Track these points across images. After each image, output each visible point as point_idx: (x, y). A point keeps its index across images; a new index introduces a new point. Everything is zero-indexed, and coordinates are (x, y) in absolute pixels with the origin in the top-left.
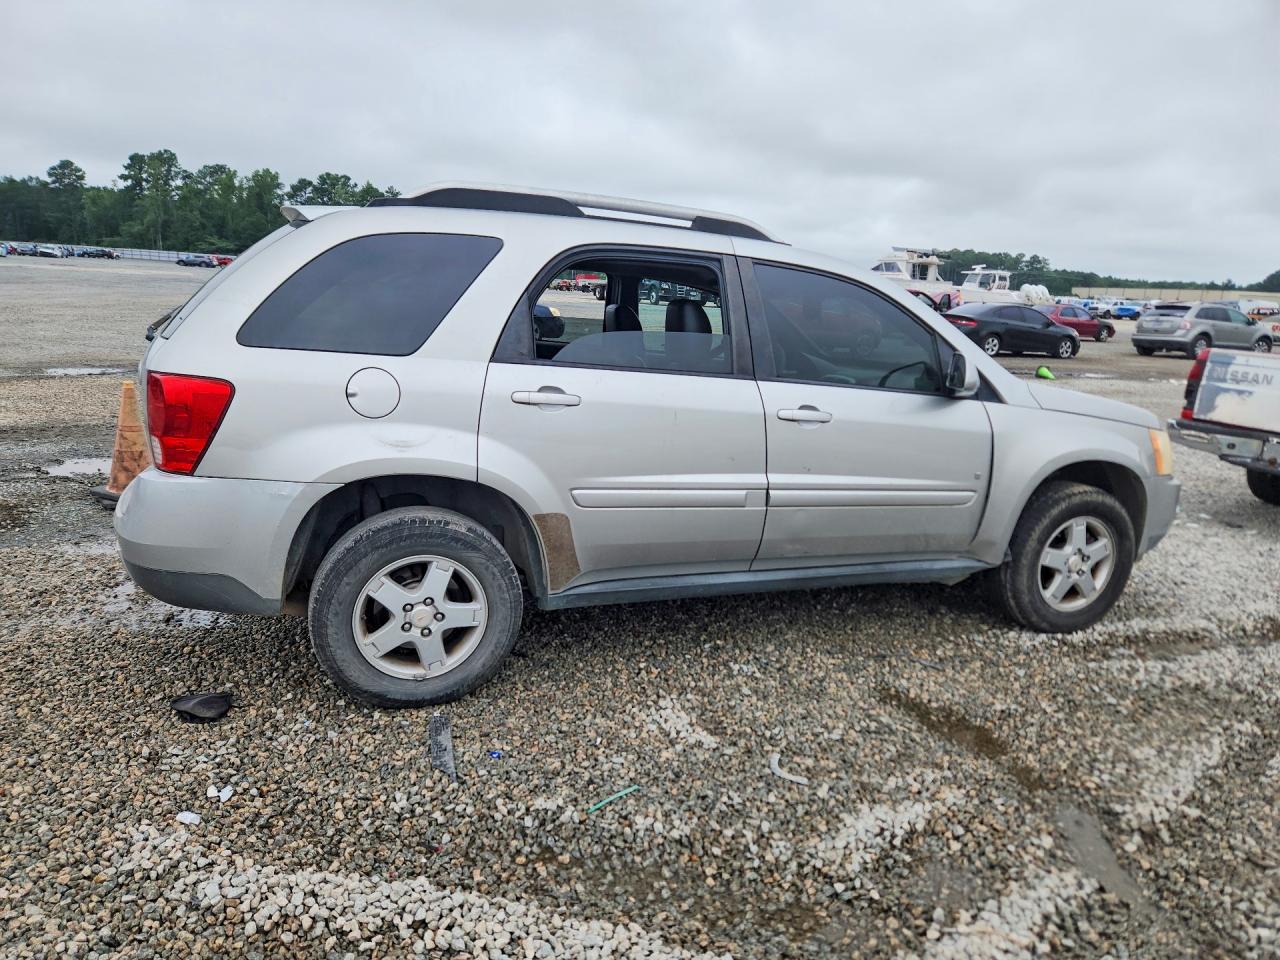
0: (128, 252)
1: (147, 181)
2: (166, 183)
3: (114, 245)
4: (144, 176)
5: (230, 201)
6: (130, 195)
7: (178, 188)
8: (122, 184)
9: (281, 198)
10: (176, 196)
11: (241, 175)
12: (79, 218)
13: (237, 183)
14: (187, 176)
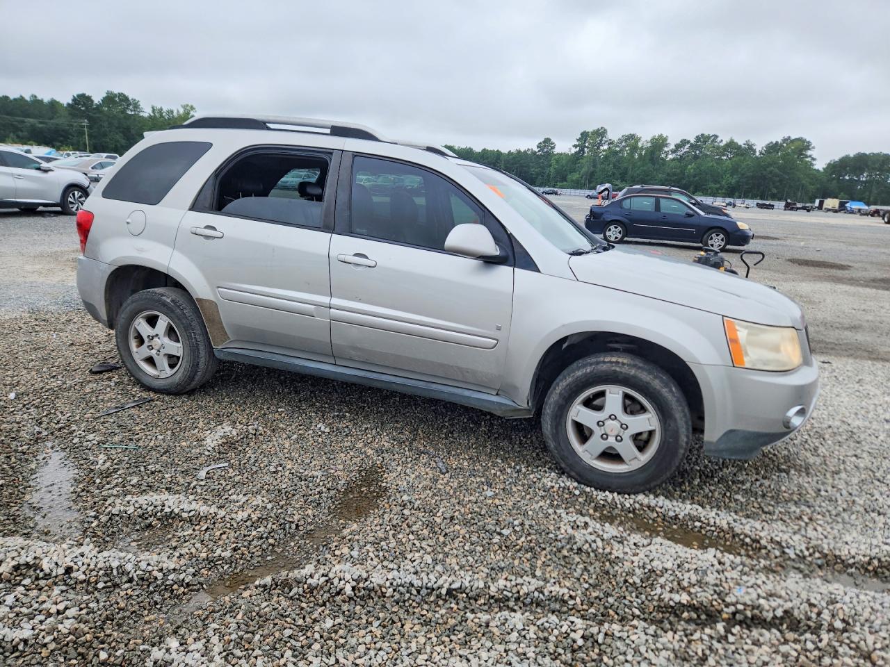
0: (569, 191)
1: (588, 148)
2: (598, 148)
3: (562, 187)
4: (587, 144)
5: (633, 157)
6: (577, 157)
7: (604, 151)
8: (574, 150)
9: (667, 153)
10: (602, 155)
11: (643, 139)
12: (548, 172)
13: (640, 145)
14: (611, 143)
